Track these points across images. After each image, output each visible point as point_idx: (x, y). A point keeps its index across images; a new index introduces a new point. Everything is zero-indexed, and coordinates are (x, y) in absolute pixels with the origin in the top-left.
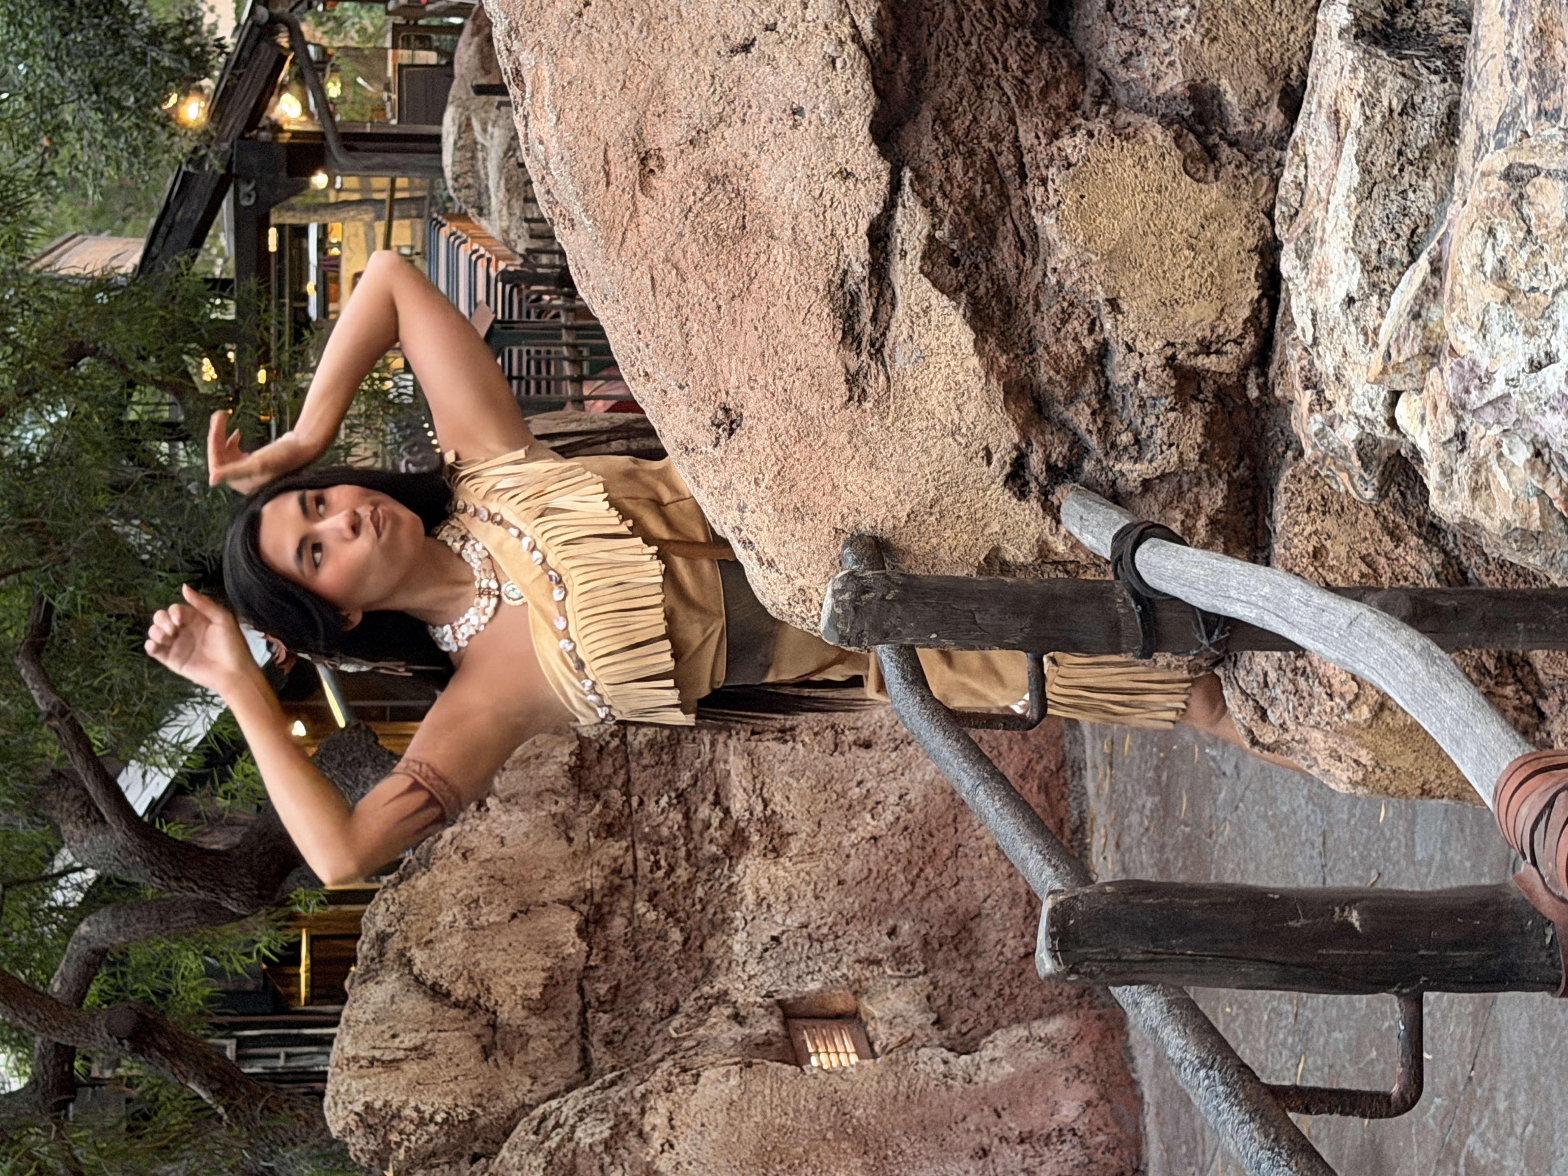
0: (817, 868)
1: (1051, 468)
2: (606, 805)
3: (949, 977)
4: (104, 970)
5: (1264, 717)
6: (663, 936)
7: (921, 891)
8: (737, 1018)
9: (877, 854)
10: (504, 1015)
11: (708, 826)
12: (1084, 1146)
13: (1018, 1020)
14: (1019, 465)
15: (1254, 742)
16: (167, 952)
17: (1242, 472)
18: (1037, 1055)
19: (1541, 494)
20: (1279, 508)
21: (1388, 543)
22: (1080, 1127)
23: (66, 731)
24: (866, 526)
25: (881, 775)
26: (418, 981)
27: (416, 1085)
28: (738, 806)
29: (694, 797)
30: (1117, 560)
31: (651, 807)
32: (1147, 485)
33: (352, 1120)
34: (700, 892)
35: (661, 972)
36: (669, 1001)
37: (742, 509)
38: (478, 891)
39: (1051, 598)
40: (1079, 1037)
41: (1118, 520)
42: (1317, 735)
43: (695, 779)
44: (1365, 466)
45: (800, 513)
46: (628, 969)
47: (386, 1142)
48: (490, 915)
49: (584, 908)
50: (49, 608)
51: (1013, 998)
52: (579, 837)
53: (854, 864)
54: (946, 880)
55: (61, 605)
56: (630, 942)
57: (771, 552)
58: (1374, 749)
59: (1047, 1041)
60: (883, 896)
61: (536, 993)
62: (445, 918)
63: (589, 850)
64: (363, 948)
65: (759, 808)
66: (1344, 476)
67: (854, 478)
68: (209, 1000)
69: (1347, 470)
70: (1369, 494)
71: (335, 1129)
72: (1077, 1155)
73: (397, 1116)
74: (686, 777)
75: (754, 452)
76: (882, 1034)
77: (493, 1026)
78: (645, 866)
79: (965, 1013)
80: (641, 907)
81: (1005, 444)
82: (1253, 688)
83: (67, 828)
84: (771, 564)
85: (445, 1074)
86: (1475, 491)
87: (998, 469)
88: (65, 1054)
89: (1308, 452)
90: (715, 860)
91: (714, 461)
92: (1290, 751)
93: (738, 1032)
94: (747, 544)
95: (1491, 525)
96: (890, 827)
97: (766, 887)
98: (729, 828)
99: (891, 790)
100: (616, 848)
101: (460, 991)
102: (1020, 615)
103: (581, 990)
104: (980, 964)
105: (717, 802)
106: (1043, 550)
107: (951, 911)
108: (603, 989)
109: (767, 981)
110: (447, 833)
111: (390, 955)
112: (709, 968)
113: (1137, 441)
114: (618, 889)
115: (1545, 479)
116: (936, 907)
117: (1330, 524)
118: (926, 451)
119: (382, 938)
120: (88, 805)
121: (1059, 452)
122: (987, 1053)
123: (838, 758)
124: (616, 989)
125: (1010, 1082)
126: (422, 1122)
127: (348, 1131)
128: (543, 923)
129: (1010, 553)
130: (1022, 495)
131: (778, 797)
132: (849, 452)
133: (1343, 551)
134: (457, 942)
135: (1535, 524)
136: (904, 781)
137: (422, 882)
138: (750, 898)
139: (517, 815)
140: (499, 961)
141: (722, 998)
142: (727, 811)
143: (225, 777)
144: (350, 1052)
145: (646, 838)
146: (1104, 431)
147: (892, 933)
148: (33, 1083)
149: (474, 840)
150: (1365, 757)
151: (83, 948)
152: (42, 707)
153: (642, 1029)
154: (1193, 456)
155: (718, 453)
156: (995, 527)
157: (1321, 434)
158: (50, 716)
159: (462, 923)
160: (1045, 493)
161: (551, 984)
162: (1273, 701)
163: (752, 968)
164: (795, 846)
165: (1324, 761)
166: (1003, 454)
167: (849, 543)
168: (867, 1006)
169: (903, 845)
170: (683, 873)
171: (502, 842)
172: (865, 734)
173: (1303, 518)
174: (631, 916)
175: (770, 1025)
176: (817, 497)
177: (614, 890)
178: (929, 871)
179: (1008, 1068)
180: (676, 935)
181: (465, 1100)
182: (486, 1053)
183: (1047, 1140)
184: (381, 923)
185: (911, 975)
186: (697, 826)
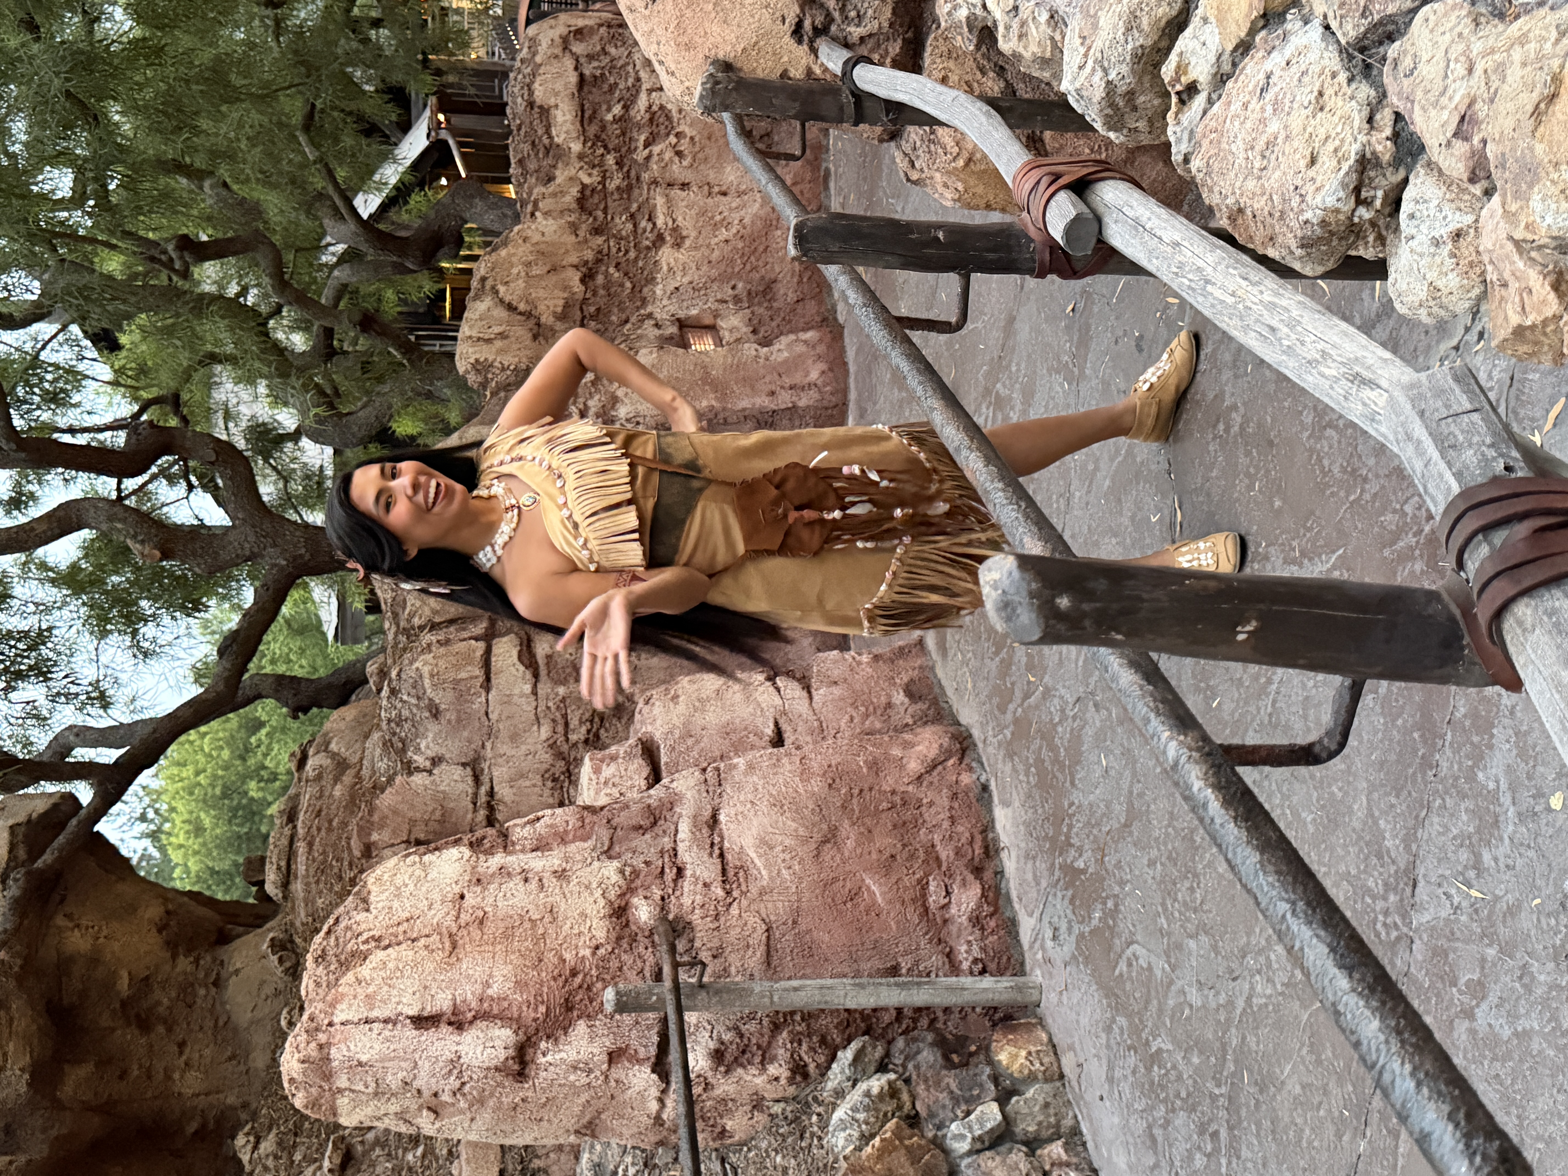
0: (698, 254)
1: (815, 28)
2: (595, 219)
3: (760, 310)
4: (347, 296)
5: (913, 166)
6: (622, 285)
7: (748, 267)
8: (657, 326)
9: (728, 248)
10: (543, 320)
11: (645, 231)
12: (820, 392)
13: (791, 332)
14: (799, 25)
15: (908, 180)
16: (379, 290)
17: (909, 35)
18: (800, 348)
19: (1052, 39)
20: (926, 55)
21: (979, 75)
22: (819, 382)
23: (324, 171)
24: (721, 55)
25: (731, 209)
26: (501, 301)
27: (500, 351)
28: (660, 222)
29: (639, 217)
30: (844, 74)
31: (617, 220)
32: (862, 39)
33: (469, 367)
34: (641, 264)
35: (621, 302)
36: (624, 317)
37: (658, 44)
38: (531, 258)
39: (811, 92)
40: (821, 340)
41: (846, 54)
42: (938, 175)
43: (639, 208)
44: (970, 31)
45: (688, 47)
46: (605, 300)
47: (486, 378)
48: (536, 271)
49: (584, 269)
50: (313, 106)
51: (790, 321)
52: (581, 233)
53: (717, 253)
54: (761, 263)
55: (319, 104)
56: (607, 287)
57: (673, 67)
58: (964, 182)
59: (805, 342)
60: (729, 270)
61: (559, 310)
62: (515, 271)
63: (586, 241)
64: (475, 284)
65: (670, 223)
66: (959, 38)
67: (716, 28)
68: (400, 313)
69: (961, 34)
70: (972, 48)
71: (461, 370)
72: (817, 396)
73: (491, 365)
74: (635, 206)
75: (666, 13)
76: (727, 336)
77: (538, 325)
78: (614, 250)
79: (766, 328)
80: (612, 270)
81: (792, 14)
82: (909, 151)
83: (326, 222)
84: (673, 74)
85: (515, 346)
86: (1020, 37)
87: (788, 27)
88: (329, 333)
89: (943, 24)
90: (648, 248)
91: (645, 17)
92: (926, 185)
93: (657, 332)
94: (661, 63)
95: (1027, 55)
96: (735, 235)
97: (673, 264)
98: (656, 231)
99: (736, 217)
100: (600, 240)
101: (522, 307)
102: (795, 101)
103: (581, 310)
104: (775, 305)
105: (650, 219)
106: (809, 72)
107: (763, 278)
108: (592, 309)
109: (672, 309)
110: (516, 229)
111: (488, 287)
112: (644, 302)
113: (859, 16)
114: (601, 260)
115: (1054, 31)
116: (756, 276)
117: (951, 64)
118: (752, 16)
119: (483, 279)
120: (336, 209)
121: (819, 20)
122: (776, 346)
123: (710, 200)
124: (598, 310)
125: (786, 361)
126: (503, 369)
127: (467, 372)
128: (563, 276)
129: (792, 73)
130: (800, 42)
131: (680, 219)
132: (713, 15)
133: (956, 78)
134: (521, 283)
135: (1048, 55)
136: (742, 213)
137: (503, 253)
138: (665, 268)
139: (551, 221)
140: (541, 293)
141: (650, 316)
142: (654, 224)
143: (406, 203)
144: (468, 333)
145: (614, 236)
146: (843, 10)
147: (733, 288)
148: (314, 347)
149: (529, 233)
150: (960, 186)
151: (336, 282)
152: (311, 158)
153: (611, 329)
154: (886, 24)
155: (647, 12)
156: (785, 59)
157: (949, 14)
158: (315, 162)
159: (523, 274)
160: (811, 42)
161: (567, 306)
162: (918, 157)
163: (665, 302)
164: (688, 243)
165: (940, 189)
166: (791, 19)
167: (712, 63)
168: (721, 323)
169: (740, 245)
170: (632, 254)
171: (543, 234)
172: (724, 188)
173: (938, 60)
174: (607, 274)
175: (673, 330)
176: (697, 38)
177: (598, 261)
178: (753, 259)
179: (786, 354)
180: (628, 285)
181: (524, 360)
182: (535, 337)
183: (803, 388)
184: (483, 272)
185: (741, 309)
186: (640, 231)
